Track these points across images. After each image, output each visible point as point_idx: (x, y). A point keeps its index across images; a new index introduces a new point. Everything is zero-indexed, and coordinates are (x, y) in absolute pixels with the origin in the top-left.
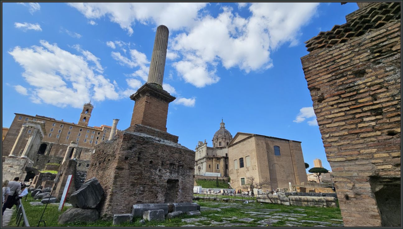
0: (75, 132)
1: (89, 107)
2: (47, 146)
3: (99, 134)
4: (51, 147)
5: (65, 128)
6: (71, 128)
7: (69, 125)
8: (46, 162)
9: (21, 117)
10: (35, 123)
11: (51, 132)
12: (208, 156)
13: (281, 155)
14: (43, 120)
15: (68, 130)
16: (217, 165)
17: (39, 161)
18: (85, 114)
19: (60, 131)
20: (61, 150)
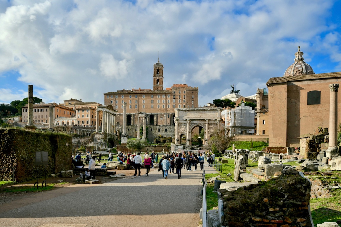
0: (148, 100)
1: (159, 67)
2: (131, 117)
3: (169, 97)
4: (134, 117)
5: (139, 97)
6: (144, 97)
7: (142, 94)
8: (134, 130)
9: (108, 96)
10: (102, 107)
11: (130, 104)
12: (263, 109)
13: (321, 103)
14: (122, 95)
15: (142, 99)
17: (129, 130)
18: (157, 76)
19: (136, 101)
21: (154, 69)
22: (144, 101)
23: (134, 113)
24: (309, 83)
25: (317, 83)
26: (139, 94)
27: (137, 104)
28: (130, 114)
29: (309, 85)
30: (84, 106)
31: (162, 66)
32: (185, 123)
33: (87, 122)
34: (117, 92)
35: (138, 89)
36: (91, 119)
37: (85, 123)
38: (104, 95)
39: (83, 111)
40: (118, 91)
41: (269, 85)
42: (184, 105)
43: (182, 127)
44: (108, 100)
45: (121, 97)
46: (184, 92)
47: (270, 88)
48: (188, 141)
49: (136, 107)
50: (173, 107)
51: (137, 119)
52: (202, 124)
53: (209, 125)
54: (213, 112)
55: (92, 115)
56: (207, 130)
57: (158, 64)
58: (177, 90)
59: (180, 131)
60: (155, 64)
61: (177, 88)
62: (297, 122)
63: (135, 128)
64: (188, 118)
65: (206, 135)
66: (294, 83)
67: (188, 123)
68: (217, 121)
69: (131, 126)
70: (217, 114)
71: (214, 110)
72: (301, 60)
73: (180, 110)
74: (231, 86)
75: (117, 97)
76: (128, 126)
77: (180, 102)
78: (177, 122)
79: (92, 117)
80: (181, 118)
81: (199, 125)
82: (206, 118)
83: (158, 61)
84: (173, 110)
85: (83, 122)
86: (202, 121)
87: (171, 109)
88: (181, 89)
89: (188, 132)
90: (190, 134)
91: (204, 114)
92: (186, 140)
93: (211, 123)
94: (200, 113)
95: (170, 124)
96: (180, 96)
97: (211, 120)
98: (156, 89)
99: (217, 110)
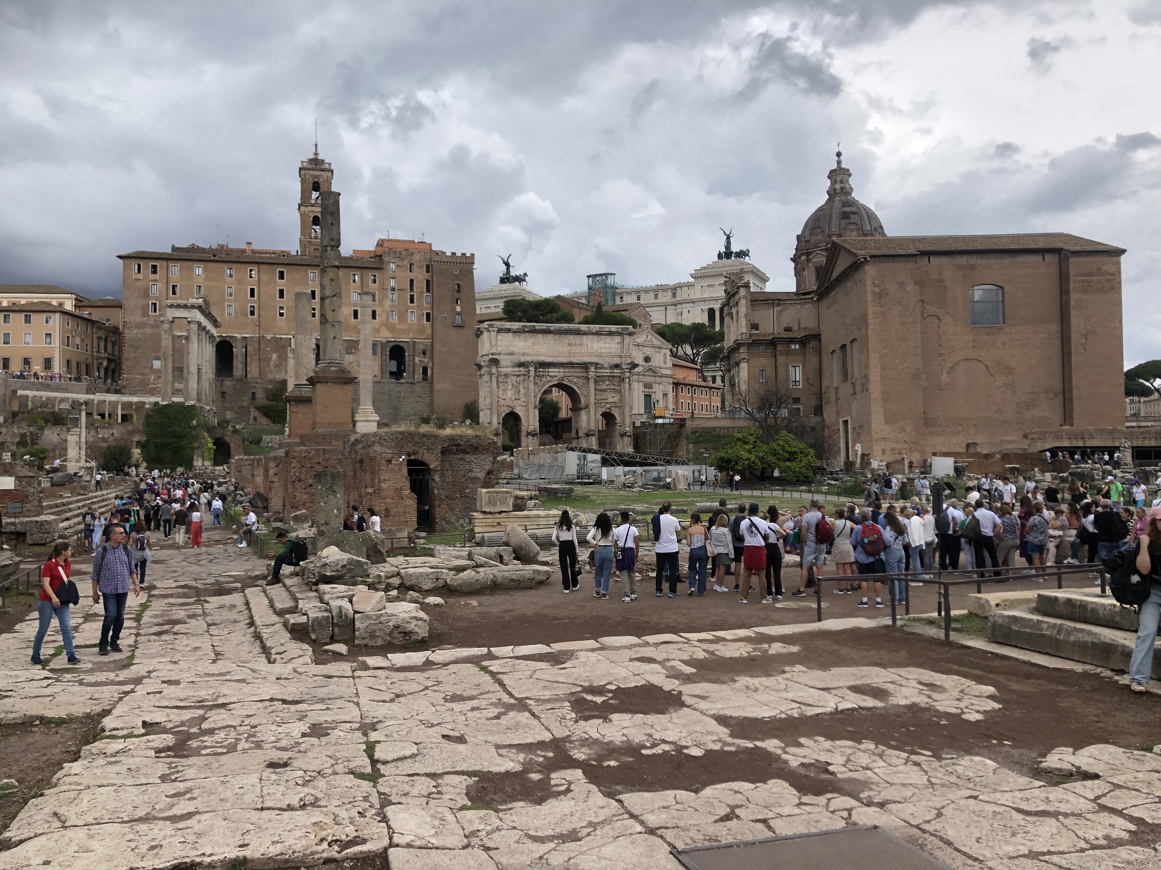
0: (297, 287)
1: (319, 173)
2: (232, 347)
3: (375, 282)
4: (244, 350)
5: (264, 278)
6: (282, 276)
7: (274, 267)
8: (246, 398)
9: (139, 266)
10: (185, 307)
11: (229, 301)
12: (757, 335)
13: (1006, 321)
14: (196, 265)
15: (275, 282)
16: (791, 370)
17: (228, 397)
18: (313, 205)
19: (252, 290)
20: (274, 356)
21: (303, 182)
22: (281, 292)
23: (245, 335)
24: (973, 260)
25: (994, 261)
26: (262, 266)
27: (254, 302)
28: (228, 339)
29: (972, 267)
30: (23, 299)
31: (332, 171)
33: (48, 363)
34: (170, 251)
35: (244, 246)
36: (63, 352)
37: (37, 367)
38: (121, 261)
39: (28, 320)
40: (174, 249)
41: (868, 259)
42: (428, 314)
43: (510, 387)
44: (137, 280)
45: (192, 270)
46: (428, 267)
47: (870, 270)
48: (530, 437)
49: (252, 313)
50: (388, 318)
51: (257, 357)
52: (574, 380)
53: (596, 382)
54: (608, 339)
55: (68, 337)
56: (592, 401)
57: (316, 163)
58: (403, 260)
59: (503, 402)
60: (302, 162)
61: (401, 253)
62: (945, 375)
63: (252, 391)
64: (528, 359)
65: (588, 414)
66: (932, 259)
67: (532, 374)
68: (622, 369)
69: (234, 382)
70: (619, 346)
71: (610, 333)
72: (846, 191)
73: (500, 331)
74: (503, 260)
75: (175, 270)
76: (222, 380)
77: (412, 301)
78: (494, 370)
79: (67, 341)
80: (506, 357)
81: (564, 382)
82: (586, 360)
83: (314, 151)
84: (391, 328)
85: (27, 361)
86: (573, 367)
87: (382, 324)
88: (416, 257)
89: (531, 407)
90: (537, 411)
91: (580, 345)
92: (523, 434)
93: (603, 376)
94: (566, 341)
95: (379, 376)
96: (412, 281)
97: (602, 367)
98: (312, 250)
99: (620, 334)
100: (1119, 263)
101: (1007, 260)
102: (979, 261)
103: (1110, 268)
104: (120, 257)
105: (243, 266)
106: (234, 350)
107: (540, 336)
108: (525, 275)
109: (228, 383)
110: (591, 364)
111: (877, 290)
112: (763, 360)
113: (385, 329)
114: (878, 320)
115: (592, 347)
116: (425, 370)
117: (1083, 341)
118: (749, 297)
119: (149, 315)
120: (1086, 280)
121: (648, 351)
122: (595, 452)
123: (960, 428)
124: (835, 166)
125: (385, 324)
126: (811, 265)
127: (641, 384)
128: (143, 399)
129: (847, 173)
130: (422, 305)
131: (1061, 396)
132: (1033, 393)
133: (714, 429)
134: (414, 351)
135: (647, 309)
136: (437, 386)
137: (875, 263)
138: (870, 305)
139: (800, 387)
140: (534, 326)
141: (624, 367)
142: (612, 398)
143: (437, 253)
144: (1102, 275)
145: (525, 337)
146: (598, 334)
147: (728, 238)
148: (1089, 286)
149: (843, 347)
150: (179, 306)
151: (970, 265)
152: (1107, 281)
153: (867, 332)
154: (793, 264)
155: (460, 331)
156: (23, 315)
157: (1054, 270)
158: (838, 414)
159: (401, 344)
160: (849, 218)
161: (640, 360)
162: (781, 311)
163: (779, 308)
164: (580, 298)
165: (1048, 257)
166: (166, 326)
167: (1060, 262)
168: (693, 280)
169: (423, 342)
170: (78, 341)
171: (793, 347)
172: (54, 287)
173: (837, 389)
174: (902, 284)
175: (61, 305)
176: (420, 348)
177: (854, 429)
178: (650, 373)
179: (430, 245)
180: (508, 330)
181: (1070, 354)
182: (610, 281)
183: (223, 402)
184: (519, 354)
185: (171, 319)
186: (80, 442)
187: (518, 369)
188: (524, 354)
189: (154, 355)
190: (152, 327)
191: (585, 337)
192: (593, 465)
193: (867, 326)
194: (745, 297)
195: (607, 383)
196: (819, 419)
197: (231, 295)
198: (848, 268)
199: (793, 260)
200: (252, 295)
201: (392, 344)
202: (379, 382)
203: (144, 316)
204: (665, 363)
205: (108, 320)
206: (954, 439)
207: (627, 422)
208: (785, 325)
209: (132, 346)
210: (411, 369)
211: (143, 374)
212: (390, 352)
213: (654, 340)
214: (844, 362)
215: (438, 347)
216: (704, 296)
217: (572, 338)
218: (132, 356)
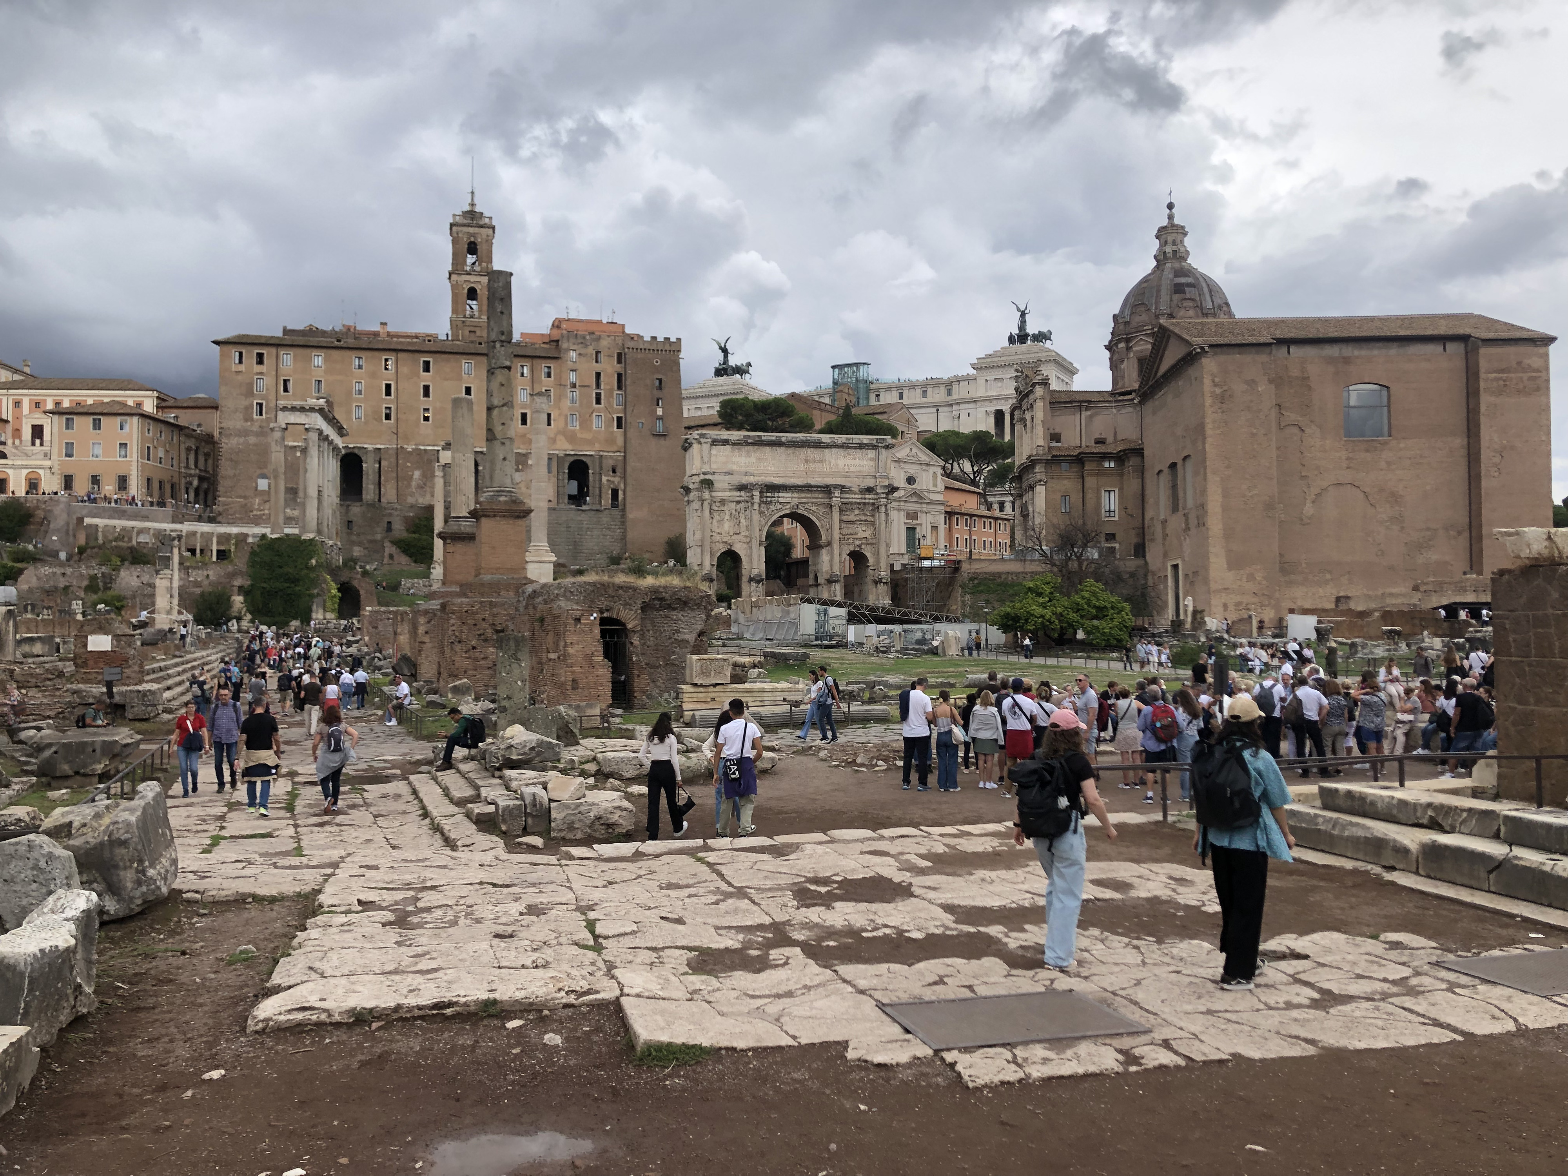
0: (447, 383)
1: (477, 230)
2: (361, 461)
3: (549, 375)
4: (377, 465)
5: (404, 370)
6: (427, 367)
7: (417, 355)
8: (379, 530)
9: (241, 354)
10: (302, 409)
11: (358, 400)
12: (1059, 448)
13: (1393, 433)
14: (315, 352)
15: (418, 376)
16: (1104, 496)
17: (355, 528)
18: (468, 274)
19: (388, 387)
20: (417, 474)
21: (455, 242)
22: (426, 389)
23: (379, 446)
24: (1348, 351)
25: (1376, 352)
26: (401, 355)
27: (391, 402)
28: (356, 451)
29: (1347, 361)
30: (90, 397)
31: (493, 228)
32: (738, 502)
33: (123, 482)
34: (281, 335)
35: (376, 328)
36: (142, 468)
37: (109, 488)
38: (217, 348)
39: (97, 425)
40: (286, 331)
41: (1207, 349)
42: (619, 419)
43: (727, 517)
44: (238, 372)
45: (309, 360)
46: (619, 355)
47: (1209, 365)
48: (754, 584)
49: (388, 417)
50: (566, 424)
51: (394, 475)
52: (812, 508)
53: (841, 511)
54: (859, 453)
55: (149, 448)
56: (836, 536)
57: (472, 216)
58: (586, 346)
59: (717, 538)
60: (454, 215)
61: (584, 338)
62: (1309, 504)
63: (386, 520)
64: (752, 480)
65: (831, 554)
66: (1293, 349)
67: (757, 499)
68: (877, 494)
69: (364, 508)
70: (872, 463)
71: (861, 446)
72: (1180, 256)
73: (715, 442)
74: (719, 344)
75: (288, 359)
76: (348, 506)
77: (598, 402)
78: (706, 495)
79: (148, 455)
80: (722, 477)
81: (799, 511)
82: (829, 481)
83: (470, 201)
84: (571, 438)
85: (95, 480)
86: (811, 491)
87: (559, 432)
88: (604, 343)
89: (755, 544)
90: (763, 549)
91: (821, 461)
92: (745, 579)
93: (851, 503)
94: (803, 457)
95: (555, 500)
96: (598, 375)
97: (850, 491)
98: (467, 333)
99: (874, 447)
100: (1547, 355)
101: (1393, 351)
102: (1356, 353)
103: (1535, 362)
104: (214, 342)
105: (376, 354)
106: (364, 465)
107: (768, 449)
108: (749, 364)
109: (356, 509)
110: (836, 486)
111: (1218, 391)
112: (1065, 482)
113: (563, 438)
114: (1218, 431)
115: (837, 465)
116: (615, 493)
117: (1497, 460)
118: (1048, 399)
119: (252, 420)
120: (1501, 378)
121: (912, 470)
122: (839, 605)
123: (1328, 576)
124: (1165, 222)
125: (564, 433)
126: (1132, 355)
127: (902, 513)
128: (245, 530)
129: (1182, 231)
130: (612, 407)
131: (1467, 534)
132: (1428, 529)
133: (1000, 574)
134: (601, 468)
135: (912, 411)
136: (631, 515)
137: (1215, 354)
138: (1209, 411)
139: (1116, 519)
140: (759, 436)
141: (879, 491)
142: (863, 532)
143: (632, 338)
144: (1524, 371)
145: (748, 452)
146: (844, 446)
147: (1023, 315)
148: (1505, 386)
149: (1173, 466)
150: (293, 409)
151: (1344, 358)
152: (1531, 379)
153: (1204, 448)
154: (1107, 354)
155: (662, 441)
156: (90, 419)
157: (1460, 364)
158: (1165, 555)
159: (584, 459)
160: (1184, 292)
161: (900, 481)
162: (1091, 416)
163: (1089, 413)
164: (821, 396)
165: (1450, 347)
166: (277, 435)
167: (1467, 353)
168: (975, 372)
169: (613, 455)
170: (161, 453)
171: (1106, 465)
172: (129, 381)
173: (1164, 522)
174: (1252, 383)
175: (139, 405)
176: (608, 464)
177: (1186, 576)
178: (915, 499)
179: (623, 326)
180: (725, 442)
181: (1479, 476)
182: (863, 373)
183: (349, 534)
184: (739, 473)
185: (284, 426)
186: (171, 588)
187: (738, 494)
188: (746, 474)
189: (259, 472)
190: (257, 434)
191: (827, 451)
192: (837, 622)
193: (1204, 438)
194: (1043, 398)
195: (857, 512)
196: (1141, 562)
197: (360, 392)
198: (1179, 361)
199: (1108, 348)
200: (388, 393)
201: (572, 459)
202: (554, 509)
203: (246, 420)
204: (935, 485)
205: (199, 425)
206: (1321, 590)
207: (883, 565)
208: (1097, 436)
209: (231, 460)
210: (597, 492)
211: (245, 497)
212: (570, 468)
213: (920, 454)
214: (1174, 487)
215: (632, 463)
216: (989, 394)
217: (810, 451)
218: (230, 472)
